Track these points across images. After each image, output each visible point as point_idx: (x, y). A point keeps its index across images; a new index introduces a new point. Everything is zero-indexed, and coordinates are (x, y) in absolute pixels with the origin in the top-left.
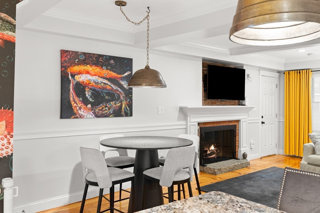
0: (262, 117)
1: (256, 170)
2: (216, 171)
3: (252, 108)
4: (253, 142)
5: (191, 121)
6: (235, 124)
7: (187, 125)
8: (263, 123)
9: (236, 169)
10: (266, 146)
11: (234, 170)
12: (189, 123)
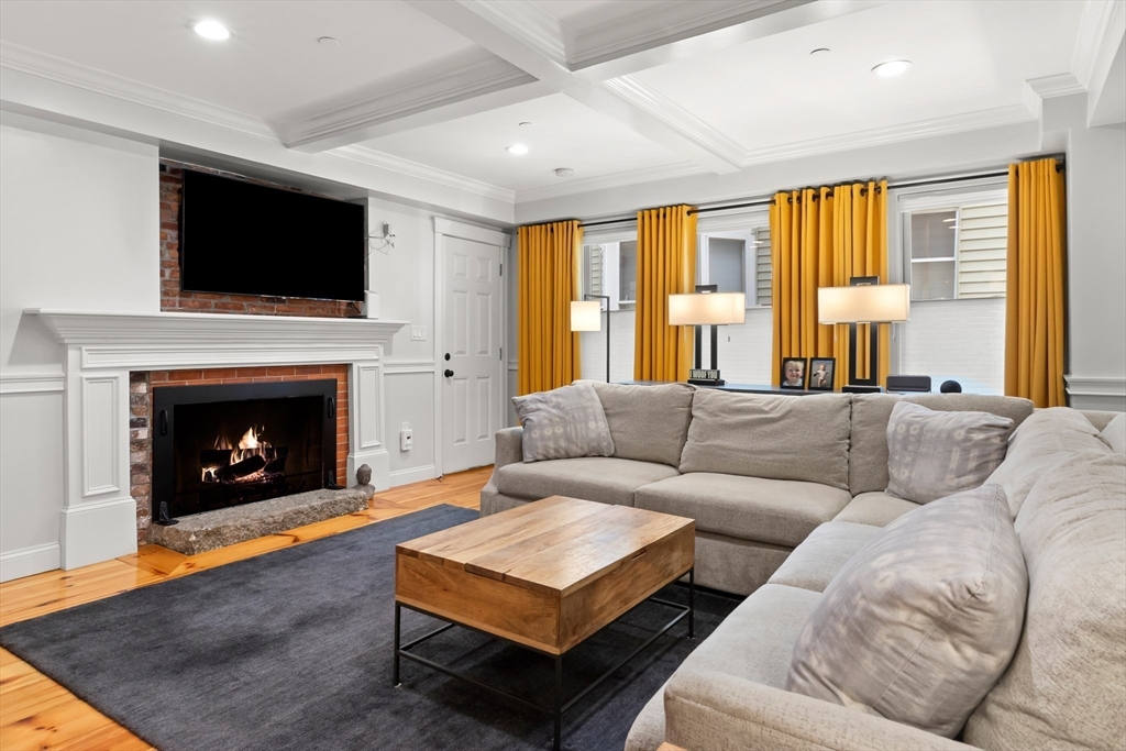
0: (447, 357)
1: (373, 519)
2: (193, 538)
3: (400, 326)
4: (407, 431)
5: (86, 366)
6: (333, 376)
7: (65, 379)
8: (448, 374)
9: (303, 524)
10: (463, 440)
11: (288, 529)
12: (74, 373)
